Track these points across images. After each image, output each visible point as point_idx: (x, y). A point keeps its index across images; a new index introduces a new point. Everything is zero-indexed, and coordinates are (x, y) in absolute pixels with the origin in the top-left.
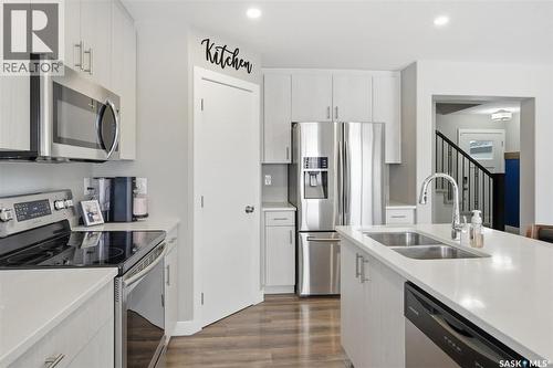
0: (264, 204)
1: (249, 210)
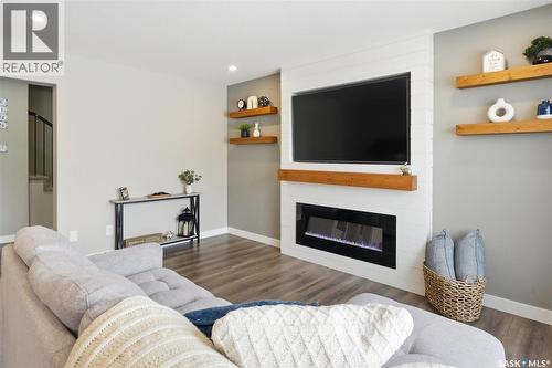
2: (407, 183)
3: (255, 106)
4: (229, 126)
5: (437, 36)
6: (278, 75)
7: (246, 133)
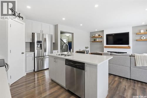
0: (26, 52)
1: (23, 53)
2: (129, 48)
3: (97, 36)
4: (90, 39)
5: (133, 27)
6: (103, 31)
7: (95, 40)
